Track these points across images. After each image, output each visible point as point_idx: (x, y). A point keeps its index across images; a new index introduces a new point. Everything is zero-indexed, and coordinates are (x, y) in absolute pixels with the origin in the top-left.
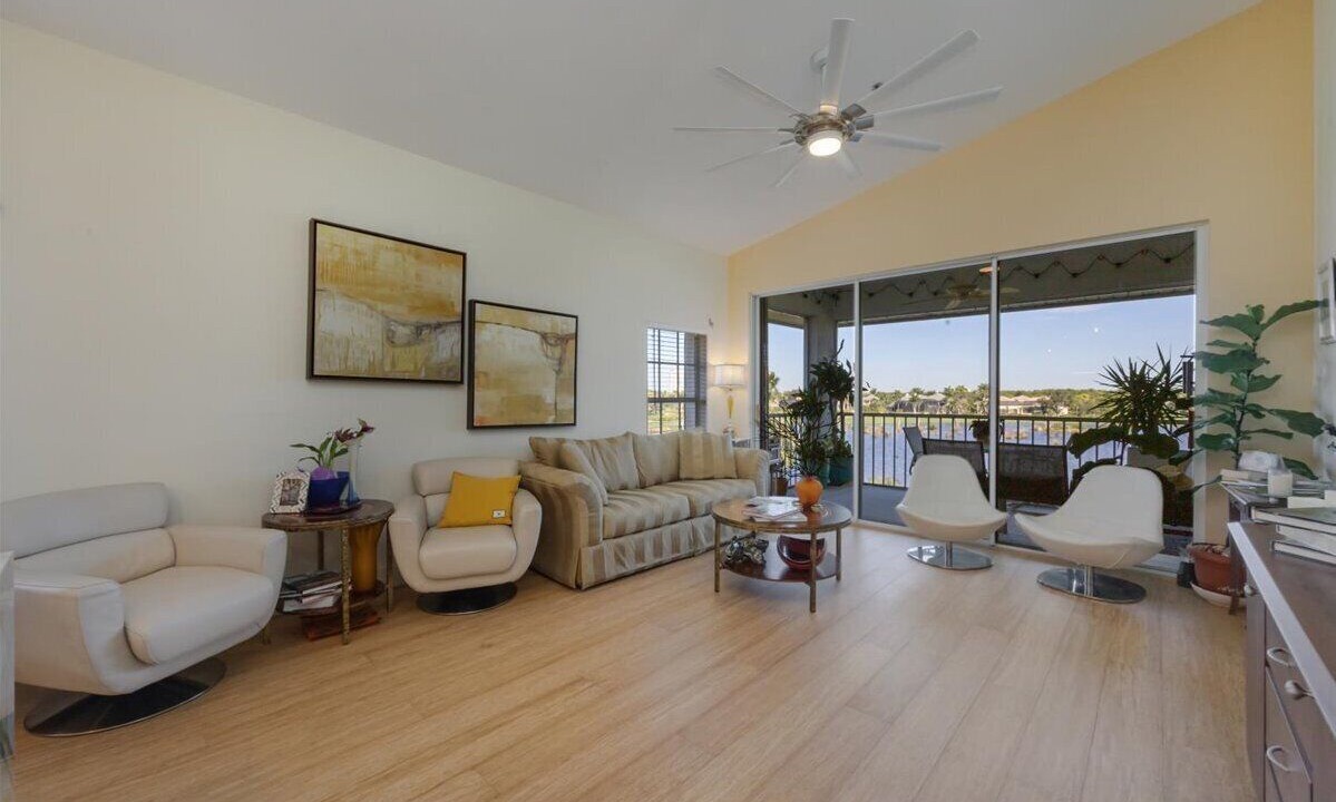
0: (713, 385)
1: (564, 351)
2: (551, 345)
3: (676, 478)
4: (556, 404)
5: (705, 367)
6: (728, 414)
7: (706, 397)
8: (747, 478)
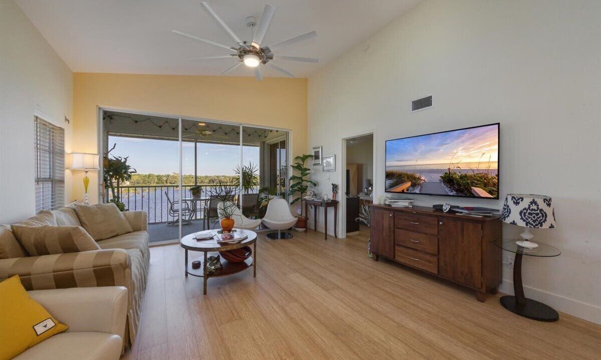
0: (69, 169)
6: (85, 191)
7: (63, 178)
8: (140, 230)
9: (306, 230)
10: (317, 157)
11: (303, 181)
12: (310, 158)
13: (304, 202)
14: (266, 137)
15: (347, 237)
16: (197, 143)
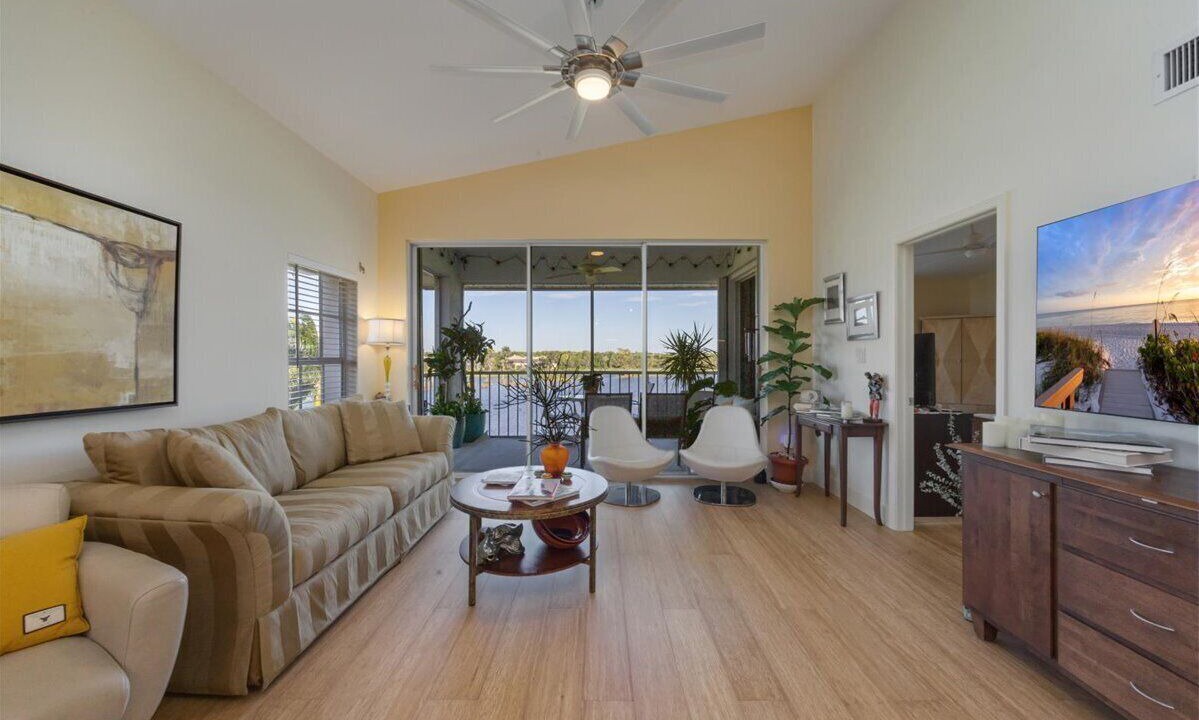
0: (363, 343)
1: (153, 278)
2: (125, 264)
3: (345, 463)
4: (137, 369)
5: (354, 320)
6: (385, 377)
7: (356, 357)
8: (435, 450)
9: (799, 489)
10: (832, 302)
11: (794, 363)
12: (817, 305)
13: (793, 418)
14: (729, 266)
15: (918, 528)
16: (595, 292)
